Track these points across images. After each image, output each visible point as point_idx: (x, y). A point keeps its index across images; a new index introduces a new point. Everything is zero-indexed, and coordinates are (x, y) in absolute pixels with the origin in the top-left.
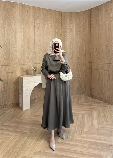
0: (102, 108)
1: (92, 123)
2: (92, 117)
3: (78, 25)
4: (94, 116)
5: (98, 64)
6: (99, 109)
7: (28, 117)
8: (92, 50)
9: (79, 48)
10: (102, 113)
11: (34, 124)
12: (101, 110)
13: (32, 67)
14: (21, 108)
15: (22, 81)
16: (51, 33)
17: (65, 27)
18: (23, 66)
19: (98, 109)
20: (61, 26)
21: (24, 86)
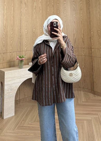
3: (73, 3)
5: (100, 50)
8: (92, 33)
9: (75, 31)
13: (18, 57)
15: (4, 77)
16: (41, 11)
17: (58, 5)
18: (4, 55)
20: (53, 4)
21: (6, 83)
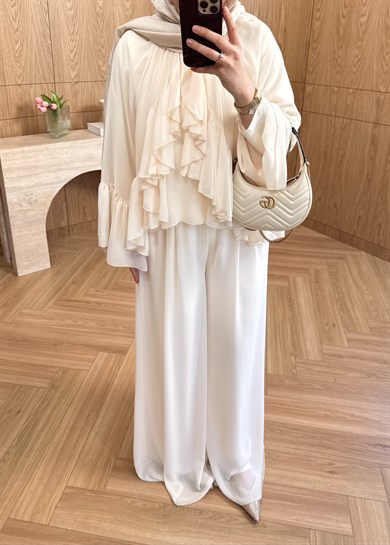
0: (329, 265)
1: (295, 333)
2: (291, 306)
4: (302, 300)
6: (317, 271)
7: (41, 309)
10: (327, 287)
11: (62, 343)
12: (325, 275)
14: (11, 268)
19: (312, 271)
